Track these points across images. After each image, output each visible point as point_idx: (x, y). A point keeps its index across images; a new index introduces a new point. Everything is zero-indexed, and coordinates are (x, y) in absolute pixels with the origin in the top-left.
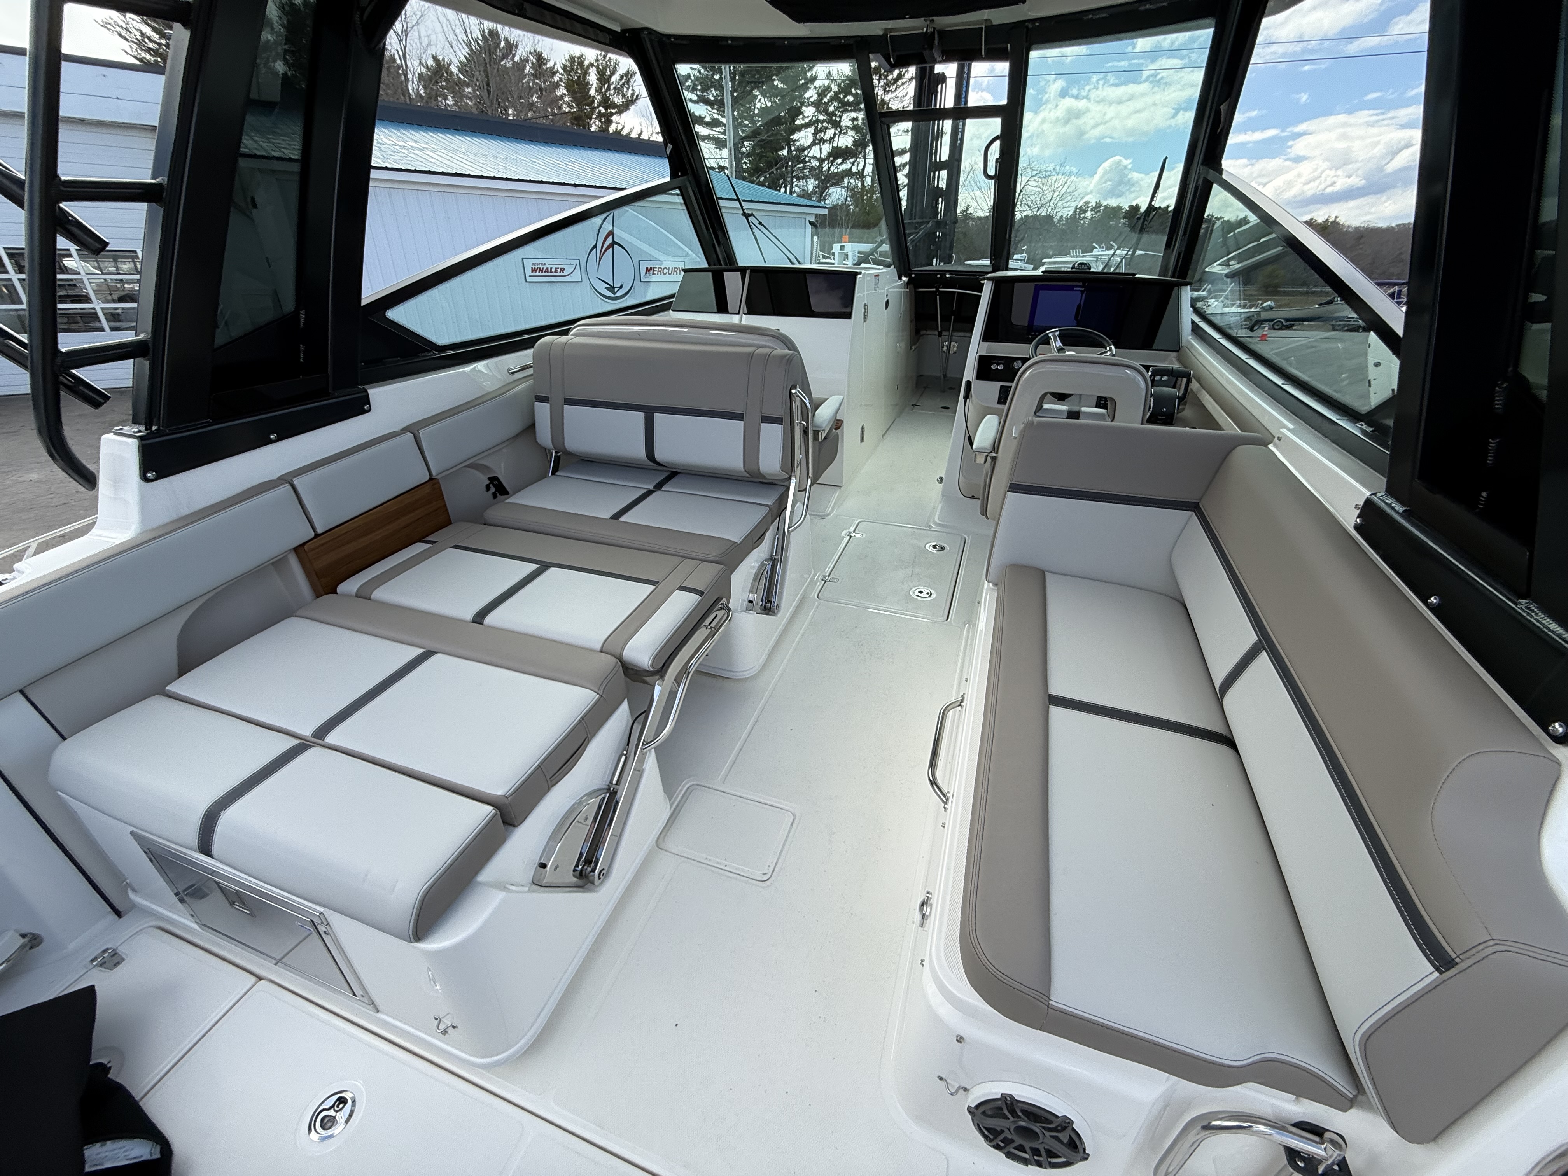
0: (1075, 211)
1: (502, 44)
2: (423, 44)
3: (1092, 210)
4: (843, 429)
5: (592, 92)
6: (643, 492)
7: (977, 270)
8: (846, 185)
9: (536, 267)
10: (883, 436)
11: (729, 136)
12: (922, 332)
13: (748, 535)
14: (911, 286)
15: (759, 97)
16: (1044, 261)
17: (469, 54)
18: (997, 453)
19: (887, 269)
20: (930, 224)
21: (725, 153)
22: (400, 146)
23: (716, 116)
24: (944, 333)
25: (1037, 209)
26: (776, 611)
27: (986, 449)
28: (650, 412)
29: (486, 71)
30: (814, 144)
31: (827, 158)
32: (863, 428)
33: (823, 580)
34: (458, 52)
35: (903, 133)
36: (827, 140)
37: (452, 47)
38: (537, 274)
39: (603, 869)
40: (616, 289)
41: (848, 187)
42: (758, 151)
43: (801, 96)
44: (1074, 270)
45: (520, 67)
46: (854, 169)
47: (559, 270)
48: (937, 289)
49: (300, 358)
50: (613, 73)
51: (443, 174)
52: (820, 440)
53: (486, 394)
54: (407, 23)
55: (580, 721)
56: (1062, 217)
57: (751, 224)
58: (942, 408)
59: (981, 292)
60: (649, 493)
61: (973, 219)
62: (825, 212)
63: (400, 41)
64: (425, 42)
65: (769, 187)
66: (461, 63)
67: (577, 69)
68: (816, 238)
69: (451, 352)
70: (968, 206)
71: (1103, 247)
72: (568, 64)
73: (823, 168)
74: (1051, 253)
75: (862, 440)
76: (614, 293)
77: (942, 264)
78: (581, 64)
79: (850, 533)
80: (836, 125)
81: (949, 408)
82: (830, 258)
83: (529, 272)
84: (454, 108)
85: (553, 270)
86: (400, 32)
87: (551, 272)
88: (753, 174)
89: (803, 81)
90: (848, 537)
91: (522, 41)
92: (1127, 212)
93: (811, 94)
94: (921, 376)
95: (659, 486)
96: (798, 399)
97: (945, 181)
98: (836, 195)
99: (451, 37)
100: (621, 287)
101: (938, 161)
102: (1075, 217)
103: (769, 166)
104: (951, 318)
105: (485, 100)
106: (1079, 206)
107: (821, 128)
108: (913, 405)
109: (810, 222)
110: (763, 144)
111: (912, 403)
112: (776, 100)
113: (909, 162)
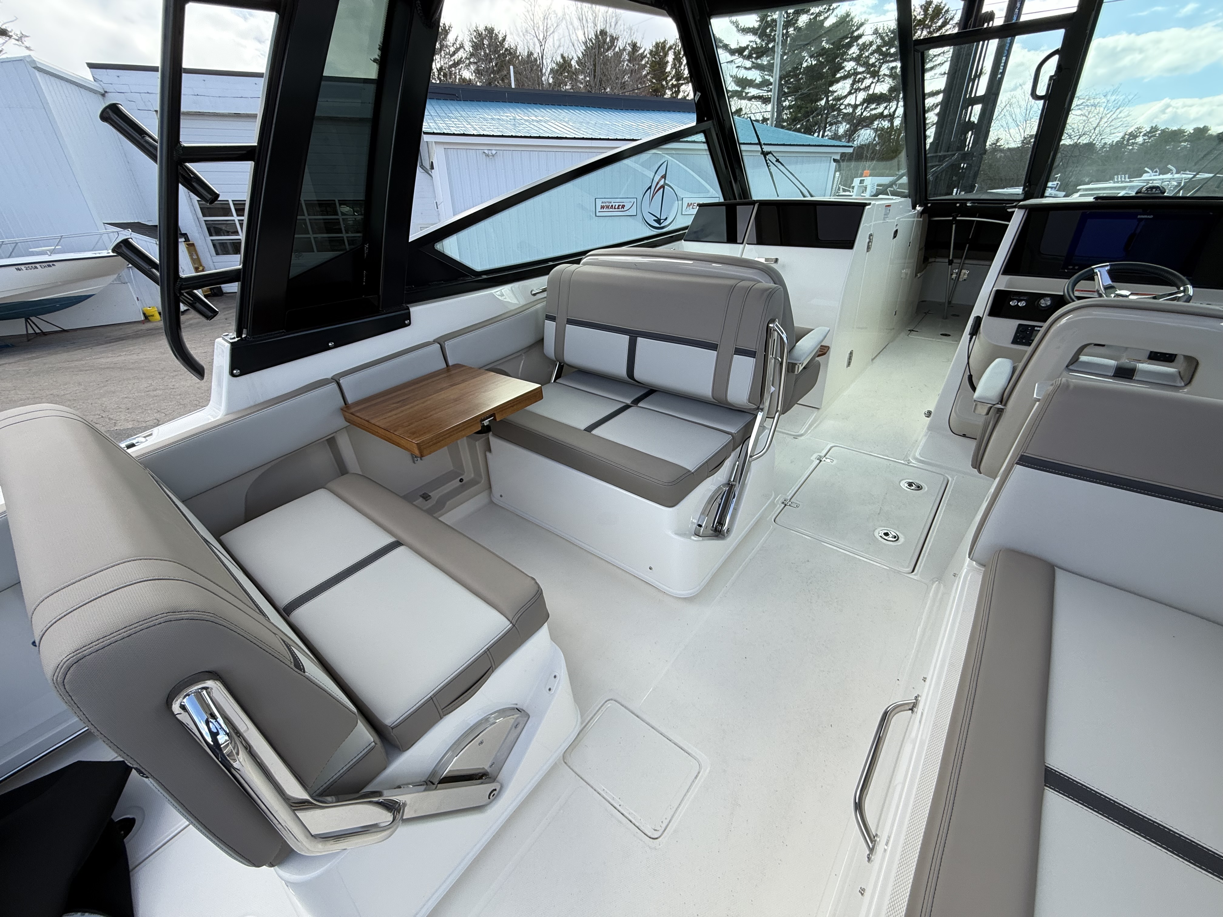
0: (1123, 138)
1: (608, 40)
2: (555, 47)
3: (1144, 135)
4: (829, 355)
5: (668, 69)
6: (621, 405)
7: (1005, 198)
8: (876, 126)
9: (604, 205)
10: (873, 360)
11: (774, 94)
12: (931, 260)
13: (703, 464)
14: (926, 215)
15: (806, 58)
16: (1078, 188)
17: (585, 50)
18: (1005, 405)
19: (903, 199)
20: (956, 156)
21: (769, 107)
22: (525, 120)
23: (767, 77)
24: (955, 261)
25: (1078, 137)
26: (726, 535)
27: (991, 400)
28: (634, 336)
29: (595, 60)
30: (850, 93)
31: (862, 104)
32: (851, 353)
33: (783, 503)
34: (577, 49)
35: (939, 76)
36: (863, 89)
37: (574, 46)
38: (605, 210)
39: (495, 790)
40: (662, 221)
41: (877, 129)
42: (798, 103)
43: (845, 53)
44: (1139, 195)
45: (618, 55)
46: (886, 112)
47: (620, 207)
48: (954, 218)
49: (363, 282)
51: (548, 138)
52: (796, 373)
53: (507, 312)
54: (547, 32)
55: (485, 652)
56: (1105, 144)
57: (768, 161)
58: (941, 335)
59: (1009, 221)
60: (626, 407)
61: (1002, 151)
62: (851, 150)
63: (541, 46)
64: (557, 45)
65: (805, 133)
66: (579, 58)
67: (660, 52)
68: (838, 174)
69: (485, 277)
70: (999, 139)
71: (1156, 172)
72: (654, 50)
73: (856, 113)
74: (1087, 180)
75: (849, 364)
76: (660, 224)
77: (963, 193)
78: (663, 47)
79: (821, 457)
80: (875, 74)
81: (949, 335)
82: (850, 191)
83: (599, 209)
84: (572, 91)
85: (616, 207)
86: (541, 40)
87: (615, 208)
88: (792, 124)
89: (849, 39)
90: (818, 461)
91: (622, 35)
92: (1191, 135)
93: (854, 51)
94: (923, 302)
95: (636, 402)
96: (776, 333)
97: (977, 117)
98: (865, 136)
99: (574, 38)
100: (666, 219)
101: (973, 96)
102: (1122, 143)
103: (807, 115)
104: (968, 245)
105: (592, 83)
106: (1130, 131)
107: (860, 78)
108: (909, 330)
109: (835, 160)
110: (804, 97)
111: (909, 329)
112: (821, 59)
113: (941, 103)
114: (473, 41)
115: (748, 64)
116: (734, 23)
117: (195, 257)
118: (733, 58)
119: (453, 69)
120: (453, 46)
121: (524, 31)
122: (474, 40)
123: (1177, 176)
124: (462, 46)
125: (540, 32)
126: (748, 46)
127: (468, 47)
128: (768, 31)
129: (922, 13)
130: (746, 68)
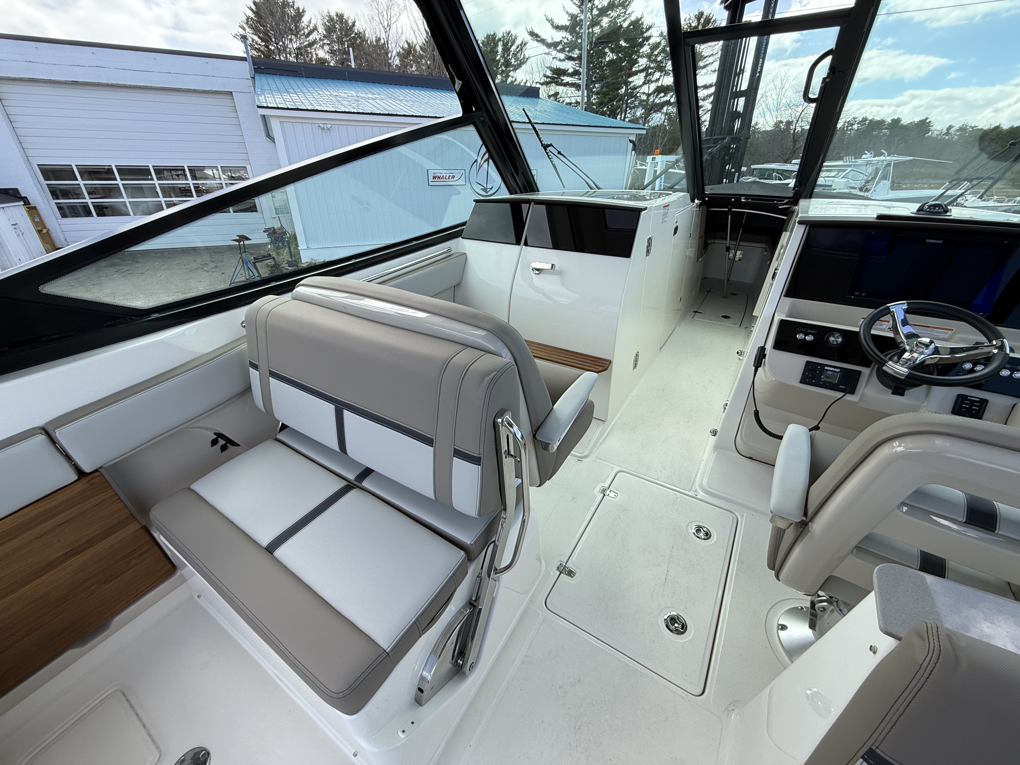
0: (844, 125)
2: (399, 33)
3: (858, 123)
5: (498, 57)
8: (665, 111)
9: (436, 175)
11: (583, 82)
12: (710, 243)
14: (704, 207)
15: (608, 54)
17: (427, 38)
20: (727, 139)
21: (580, 92)
23: (577, 68)
24: (731, 243)
26: (468, 672)
30: (644, 83)
31: (654, 92)
32: (636, 356)
34: (418, 36)
35: (712, 73)
36: (654, 81)
37: (415, 33)
38: (436, 180)
40: (488, 190)
41: (666, 114)
42: (604, 90)
43: (638, 51)
46: (672, 100)
47: (451, 177)
48: (730, 209)
50: (512, 45)
54: (391, 21)
57: (550, 154)
58: (723, 317)
62: (644, 132)
63: (386, 32)
64: (400, 32)
65: (609, 116)
66: (422, 44)
67: (491, 43)
68: (634, 153)
69: (158, 315)
70: (759, 123)
71: (871, 154)
72: (486, 40)
73: (649, 100)
75: (635, 367)
76: (487, 192)
78: (494, 39)
79: (604, 488)
80: (662, 69)
81: (729, 317)
83: (431, 179)
84: (416, 73)
85: (447, 177)
86: (386, 27)
88: (599, 108)
89: (641, 40)
90: (602, 495)
92: (889, 124)
93: (646, 49)
94: (704, 278)
95: (360, 478)
97: (742, 108)
98: (658, 118)
99: (415, 27)
100: (492, 188)
101: (738, 90)
102: (844, 129)
103: (611, 100)
104: (741, 229)
105: (432, 66)
106: (848, 120)
107: (651, 72)
108: (694, 312)
109: (631, 141)
110: (608, 85)
111: (694, 310)
112: (620, 55)
113: (714, 94)
114: (326, 25)
115: (562, 56)
116: (549, 21)
117: (37, 220)
118: (550, 50)
119: (309, 49)
120: (307, 28)
121: (371, 18)
122: (327, 23)
123: (888, 158)
124: (315, 29)
125: (385, 20)
126: (561, 41)
127: (321, 29)
128: (577, 29)
129: (696, 22)
130: (560, 60)
